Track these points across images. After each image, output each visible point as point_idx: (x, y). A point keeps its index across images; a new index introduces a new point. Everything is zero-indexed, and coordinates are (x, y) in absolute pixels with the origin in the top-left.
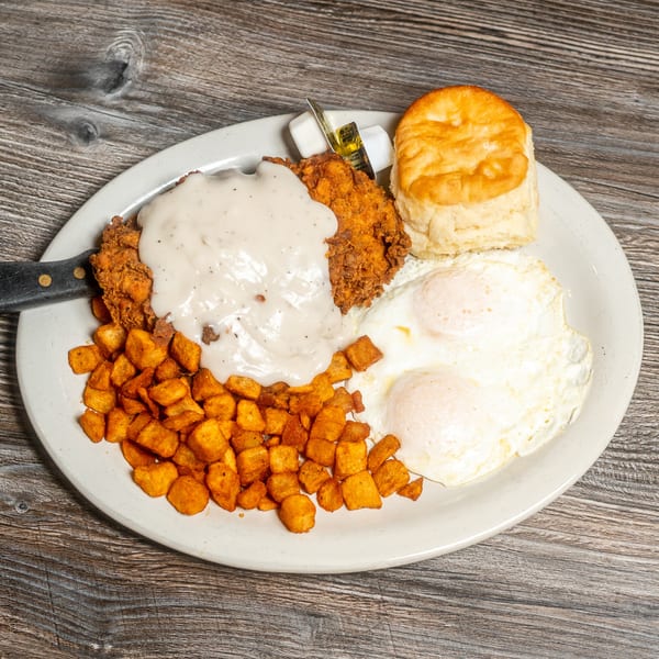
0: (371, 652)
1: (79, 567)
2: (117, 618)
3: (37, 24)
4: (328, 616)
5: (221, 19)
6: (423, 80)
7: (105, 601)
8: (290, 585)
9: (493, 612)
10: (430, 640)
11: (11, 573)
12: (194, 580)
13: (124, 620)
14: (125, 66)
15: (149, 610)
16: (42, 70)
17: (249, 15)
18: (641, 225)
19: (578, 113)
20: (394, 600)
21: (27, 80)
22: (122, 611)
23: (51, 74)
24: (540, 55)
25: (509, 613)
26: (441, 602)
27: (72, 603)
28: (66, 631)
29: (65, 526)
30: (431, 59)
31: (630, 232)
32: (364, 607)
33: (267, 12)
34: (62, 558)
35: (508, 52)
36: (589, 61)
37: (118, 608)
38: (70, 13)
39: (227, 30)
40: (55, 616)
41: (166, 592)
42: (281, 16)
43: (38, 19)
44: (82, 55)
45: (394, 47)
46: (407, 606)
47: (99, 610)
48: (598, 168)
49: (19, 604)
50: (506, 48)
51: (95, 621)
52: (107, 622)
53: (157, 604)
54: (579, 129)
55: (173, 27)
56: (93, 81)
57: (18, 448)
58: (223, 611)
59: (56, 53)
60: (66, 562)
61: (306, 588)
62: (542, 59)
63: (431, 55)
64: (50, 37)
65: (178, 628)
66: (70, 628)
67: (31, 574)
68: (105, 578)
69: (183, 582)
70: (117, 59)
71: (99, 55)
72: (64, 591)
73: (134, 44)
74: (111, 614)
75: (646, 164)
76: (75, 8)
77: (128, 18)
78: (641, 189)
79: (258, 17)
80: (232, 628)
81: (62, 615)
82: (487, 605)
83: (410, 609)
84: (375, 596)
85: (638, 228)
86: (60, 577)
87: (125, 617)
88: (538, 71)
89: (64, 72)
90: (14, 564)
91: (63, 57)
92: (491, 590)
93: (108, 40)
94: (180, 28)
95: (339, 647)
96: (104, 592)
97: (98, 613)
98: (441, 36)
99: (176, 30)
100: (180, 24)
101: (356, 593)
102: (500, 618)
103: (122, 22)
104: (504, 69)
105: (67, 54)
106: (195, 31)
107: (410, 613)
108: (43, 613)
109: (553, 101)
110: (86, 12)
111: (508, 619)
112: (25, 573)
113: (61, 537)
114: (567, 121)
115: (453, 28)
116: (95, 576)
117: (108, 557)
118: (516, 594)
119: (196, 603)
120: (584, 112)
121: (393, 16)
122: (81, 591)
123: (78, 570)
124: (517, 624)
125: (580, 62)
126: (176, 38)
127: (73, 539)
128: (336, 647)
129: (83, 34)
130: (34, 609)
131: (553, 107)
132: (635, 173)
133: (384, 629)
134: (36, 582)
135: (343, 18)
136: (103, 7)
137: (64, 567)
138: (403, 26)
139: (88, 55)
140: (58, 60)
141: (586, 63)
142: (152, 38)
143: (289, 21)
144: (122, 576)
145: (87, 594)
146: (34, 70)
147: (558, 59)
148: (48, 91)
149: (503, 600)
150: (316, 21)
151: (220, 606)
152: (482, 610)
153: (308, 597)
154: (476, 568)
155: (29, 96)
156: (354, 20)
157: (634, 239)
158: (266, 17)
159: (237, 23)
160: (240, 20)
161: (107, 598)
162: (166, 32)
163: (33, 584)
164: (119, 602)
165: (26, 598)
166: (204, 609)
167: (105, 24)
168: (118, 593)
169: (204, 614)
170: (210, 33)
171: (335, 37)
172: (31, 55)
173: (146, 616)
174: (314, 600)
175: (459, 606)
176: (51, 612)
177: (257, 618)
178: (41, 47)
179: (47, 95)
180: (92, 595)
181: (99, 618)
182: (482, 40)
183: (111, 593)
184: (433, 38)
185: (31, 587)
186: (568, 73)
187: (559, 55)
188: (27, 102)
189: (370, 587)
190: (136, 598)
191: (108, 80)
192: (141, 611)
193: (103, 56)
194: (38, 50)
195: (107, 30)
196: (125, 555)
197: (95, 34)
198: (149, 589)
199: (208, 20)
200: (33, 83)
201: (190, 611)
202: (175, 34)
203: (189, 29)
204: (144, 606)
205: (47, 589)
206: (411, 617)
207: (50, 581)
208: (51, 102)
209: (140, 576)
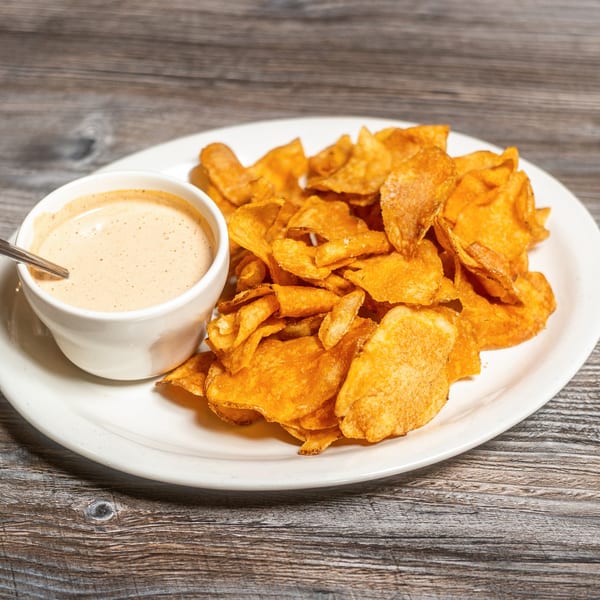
1: (50, 564)
4: (337, 592)
8: (291, 564)
9: (526, 573)
12: (180, 567)
14: (93, 141)
17: (210, 98)
20: (412, 569)
23: (21, 152)
24: (492, 107)
26: (466, 568)
29: (34, 525)
32: (378, 579)
34: (30, 556)
41: (150, 582)
43: (8, 114)
46: (427, 574)
50: (458, 104)
53: (140, 594)
55: (137, 112)
56: (63, 154)
60: (35, 560)
61: (309, 565)
68: (80, 572)
69: (168, 570)
70: (85, 137)
71: (68, 136)
72: (32, 589)
82: (518, 566)
83: (431, 577)
84: (389, 568)
86: (27, 575)
89: (34, 150)
92: (521, 552)
94: (145, 112)
96: (78, 586)
98: (395, 100)
99: (140, 114)
100: (143, 110)
101: (367, 566)
102: (536, 578)
105: (36, 138)
107: (432, 581)
111: (546, 579)
113: (29, 536)
116: (67, 571)
117: (82, 551)
118: (551, 553)
119: (185, 590)
122: (52, 588)
123: (48, 566)
124: (556, 583)
125: (533, 109)
127: (43, 537)
136: (71, 102)
137: (32, 565)
139: (57, 137)
142: (119, 120)
144: (98, 569)
145: (59, 590)
146: (5, 150)
148: (17, 164)
149: (538, 561)
151: (213, 591)
152: (514, 572)
153: (313, 573)
154: (500, 531)
156: (311, 95)
159: (199, 104)
161: (82, 592)
166: (195, 595)
168: (94, 587)
174: (320, 576)
175: (488, 570)
179: (17, 167)
180: (64, 590)
183: (86, 587)
186: (522, 117)
189: (383, 559)
190: (115, 590)
191: (76, 152)
193: (71, 136)
196: (101, 548)
197: (63, 122)
198: (130, 580)
204: (125, 596)
205: (12, 588)
206: (434, 584)
207: (17, 580)
208: (21, 172)
209: (120, 568)
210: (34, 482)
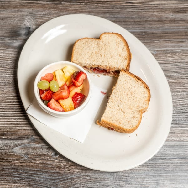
0: (131, 180)
1: (46, 171)
2: (59, 183)
3: (2, 20)
4: (117, 172)
5: (54, 11)
6: (113, 19)
7: (55, 179)
9: (162, 163)
10: (146, 174)
11: (27, 176)
12: (78, 169)
13: (61, 183)
14: (30, 28)
15: (67, 179)
16: (7, 33)
17: (62, 8)
18: (180, 50)
19: (157, 21)
21: (3, 36)
23: (9, 34)
24: (144, 7)
25: (166, 163)
27: (46, 181)
29: (39, 160)
30: (114, 13)
31: (177, 52)
33: (66, 7)
34: (40, 169)
35: (135, 7)
36: (157, 7)
37: (59, 180)
38: (11, 15)
39: (56, 13)
40: (42, 186)
41: (71, 173)
42: (70, 7)
43: (2, 18)
44: (17, 27)
45: (103, 11)
47: (54, 182)
48: (166, 36)
49: (31, 184)
50: (134, 7)
51: (53, 185)
52: (57, 185)
53: (70, 177)
54: (158, 26)
55: (41, 15)
56: (22, 34)
57: (22, 140)
58: (88, 176)
59: (9, 27)
60: (42, 170)
62: (144, 8)
63: (114, 12)
64: (7, 23)
65: (76, 183)
67: (33, 175)
68: (54, 172)
69: (75, 170)
70: (27, 26)
71: (22, 26)
72: (43, 178)
73: (31, 21)
74: (57, 182)
75: (178, 33)
76: (12, 14)
77: (28, 14)
78: (178, 40)
79: (64, 9)
80: (91, 180)
81: (44, 185)
82: (160, 161)
85: (180, 51)
86: (41, 174)
87: (61, 182)
88: (144, 11)
89: (13, 32)
90: (27, 173)
91: (12, 28)
92: (160, 157)
93: (24, 21)
94: (43, 15)
95: (122, 180)
96: (54, 176)
97: (53, 183)
98: (115, 6)
99: (42, 16)
100: (42, 14)
102: (164, 164)
103: (26, 16)
104: (135, 13)
105: (13, 27)
106: (47, 15)
108: (38, 185)
109: (150, 19)
110: (16, 14)
112: (31, 175)
113: (39, 163)
114: (155, 24)
115: (118, 3)
116: (51, 173)
117: (53, 166)
118: (167, 157)
119: (80, 175)
120: (159, 21)
121: (101, 2)
122: (47, 177)
123: (45, 172)
124: (169, 165)
125: (155, 7)
126: (42, 18)
127: (42, 163)
128: (121, 180)
129: (16, 21)
130: (36, 185)
131: (150, 21)
132: (176, 36)
133: (133, 173)
134: (35, 177)
135: (88, 5)
136: (20, 12)
137: (41, 172)
138: (104, 5)
139: (19, 27)
140: (11, 29)
141: (156, 7)
142: (36, 19)
143: (73, 8)
144: (58, 171)
145: (49, 178)
146: (4, 33)
147: (149, 7)
148: (9, 38)
150: (80, 7)
151: (87, 175)
152: (159, 163)
155: (4, 41)
156: (91, 5)
157: (179, 54)
158: (66, 8)
159: (58, 11)
160: (59, 10)
161: (55, 178)
162: (39, 17)
163: (34, 178)
164: (59, 179)
165: (33, 182)
166: (83, 176)
167: (22, 17)
168: (58, 176)
169: (83, 178)
170: (51, 15)
171: (86, 11)
172: (2, 29)
173: (67, 181)
175: (152, 163)
176: (40, 185)
177: (97, 176)
178: (5, 26)
179: (9, 39)
180: (51, 178)
181: (54, 184)
182: (127, 5)
183: (56, 177)
184: (113, 7)
185: (33, 179)
186: (152, 11)
187: (149, 6)
188: (4, 43)
190: (63, 177)
191: (26, 33)
192: (65, 180)
193: (23, 26)
194: (4, 27)
195: (23, 19)
196: (58, 165)
197: (19, 20)
198: (66, 174)
199: (50, 11)
200: (5, 37)
201: (79, 178)
202: (42, 17)
203: (45, 15)
204: (66, 178)
205: (38, 178)
206: (140, 168)
207: (39, 176)
208: (11, 41)
209: (63, 170)
210: (37, 147)
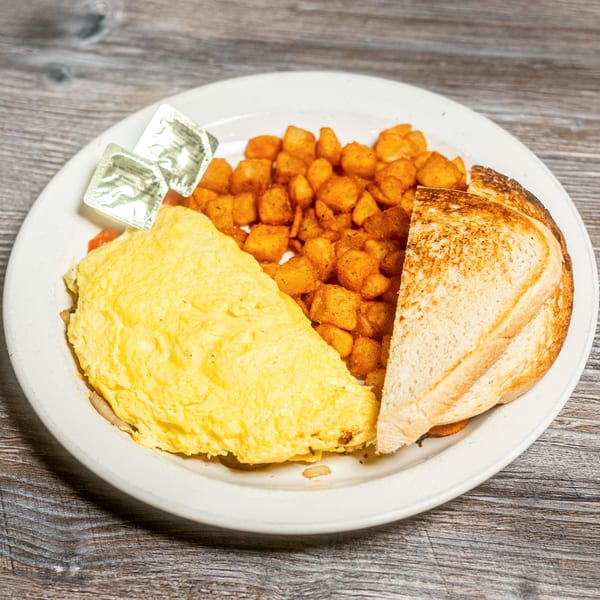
22: (93, 529)
28: (23, 553)
66: (28, 550)
